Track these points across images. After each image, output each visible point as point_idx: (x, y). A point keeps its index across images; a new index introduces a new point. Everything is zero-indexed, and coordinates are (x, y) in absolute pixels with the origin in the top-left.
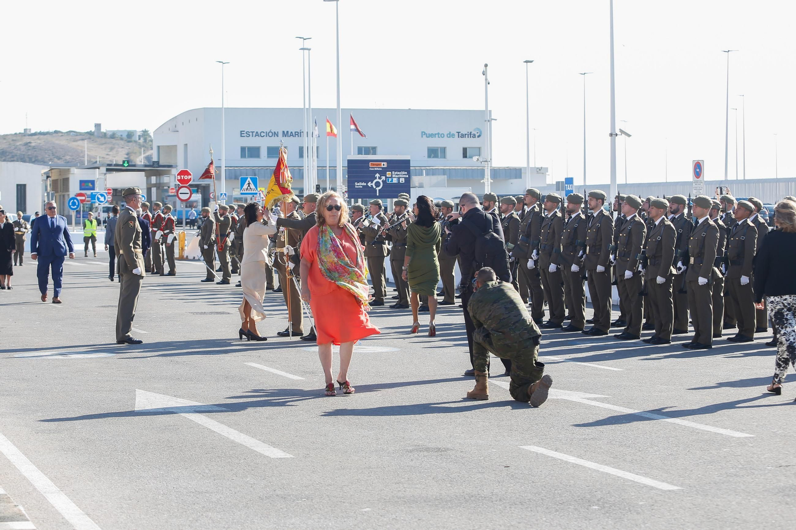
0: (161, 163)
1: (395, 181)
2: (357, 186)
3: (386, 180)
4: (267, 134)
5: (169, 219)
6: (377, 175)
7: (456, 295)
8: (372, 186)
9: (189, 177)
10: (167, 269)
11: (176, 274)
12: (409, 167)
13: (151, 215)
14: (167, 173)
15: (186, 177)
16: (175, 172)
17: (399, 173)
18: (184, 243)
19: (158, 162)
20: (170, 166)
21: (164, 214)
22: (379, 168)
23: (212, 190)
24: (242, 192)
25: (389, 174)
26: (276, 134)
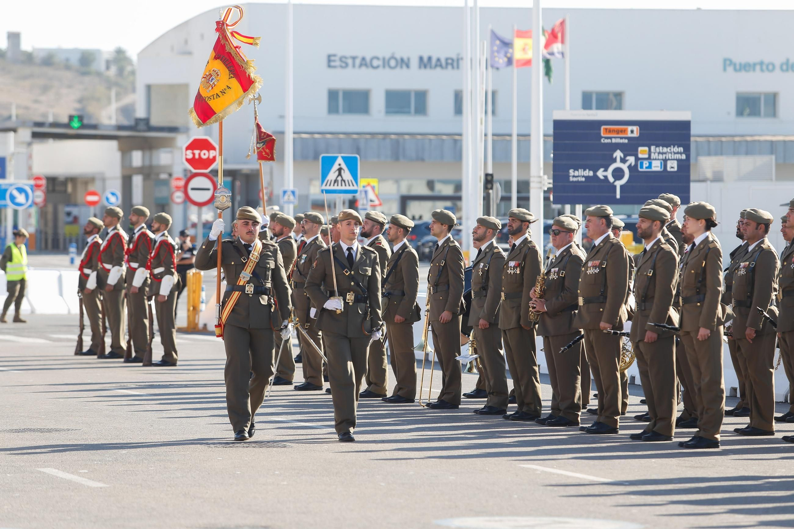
0: (154, 122)
1: (656, 166)
2: (574, 176)
3: (636, 165)
4: (386, 63)
5: (165, 244)
6: (618, 154)
7: (776, 415)
8: (606, 177)
9: (212, 153)
10: (158, 352)
11: (178, 363)
12: (688, 136)
13: (125, 236)
14: (167, 144)
15: (205, 154)
16: (183, 141)
17: (665, 150)
18: (199, 296)
19: (147, 121)
20: (173, 130)
21: (154, 232)
22: (621, 138)
23: (265, 179)
24: (324, 187)
25: (643, 152)
26: (404, 63)
